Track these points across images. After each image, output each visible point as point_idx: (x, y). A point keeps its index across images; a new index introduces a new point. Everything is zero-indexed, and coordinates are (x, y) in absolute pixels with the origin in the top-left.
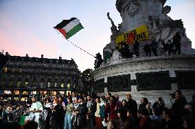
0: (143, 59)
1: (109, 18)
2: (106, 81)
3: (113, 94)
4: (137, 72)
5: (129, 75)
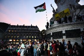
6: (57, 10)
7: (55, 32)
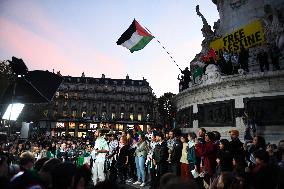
0: (256, 75)
1: (199, 14)
2: (195, 110)
3: (209, 129)
4: (244, 97)
5: (233, 101)
6: (216, 25)
7: (207, 102)
